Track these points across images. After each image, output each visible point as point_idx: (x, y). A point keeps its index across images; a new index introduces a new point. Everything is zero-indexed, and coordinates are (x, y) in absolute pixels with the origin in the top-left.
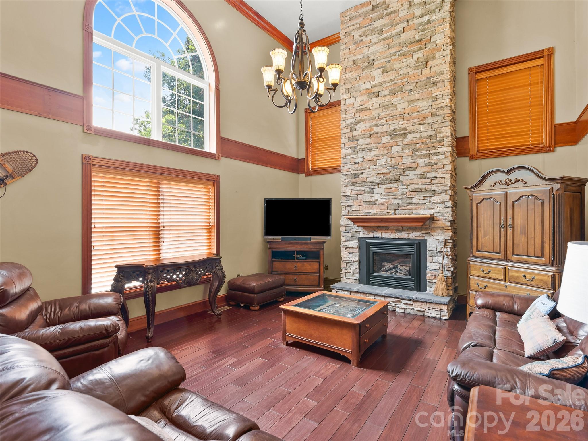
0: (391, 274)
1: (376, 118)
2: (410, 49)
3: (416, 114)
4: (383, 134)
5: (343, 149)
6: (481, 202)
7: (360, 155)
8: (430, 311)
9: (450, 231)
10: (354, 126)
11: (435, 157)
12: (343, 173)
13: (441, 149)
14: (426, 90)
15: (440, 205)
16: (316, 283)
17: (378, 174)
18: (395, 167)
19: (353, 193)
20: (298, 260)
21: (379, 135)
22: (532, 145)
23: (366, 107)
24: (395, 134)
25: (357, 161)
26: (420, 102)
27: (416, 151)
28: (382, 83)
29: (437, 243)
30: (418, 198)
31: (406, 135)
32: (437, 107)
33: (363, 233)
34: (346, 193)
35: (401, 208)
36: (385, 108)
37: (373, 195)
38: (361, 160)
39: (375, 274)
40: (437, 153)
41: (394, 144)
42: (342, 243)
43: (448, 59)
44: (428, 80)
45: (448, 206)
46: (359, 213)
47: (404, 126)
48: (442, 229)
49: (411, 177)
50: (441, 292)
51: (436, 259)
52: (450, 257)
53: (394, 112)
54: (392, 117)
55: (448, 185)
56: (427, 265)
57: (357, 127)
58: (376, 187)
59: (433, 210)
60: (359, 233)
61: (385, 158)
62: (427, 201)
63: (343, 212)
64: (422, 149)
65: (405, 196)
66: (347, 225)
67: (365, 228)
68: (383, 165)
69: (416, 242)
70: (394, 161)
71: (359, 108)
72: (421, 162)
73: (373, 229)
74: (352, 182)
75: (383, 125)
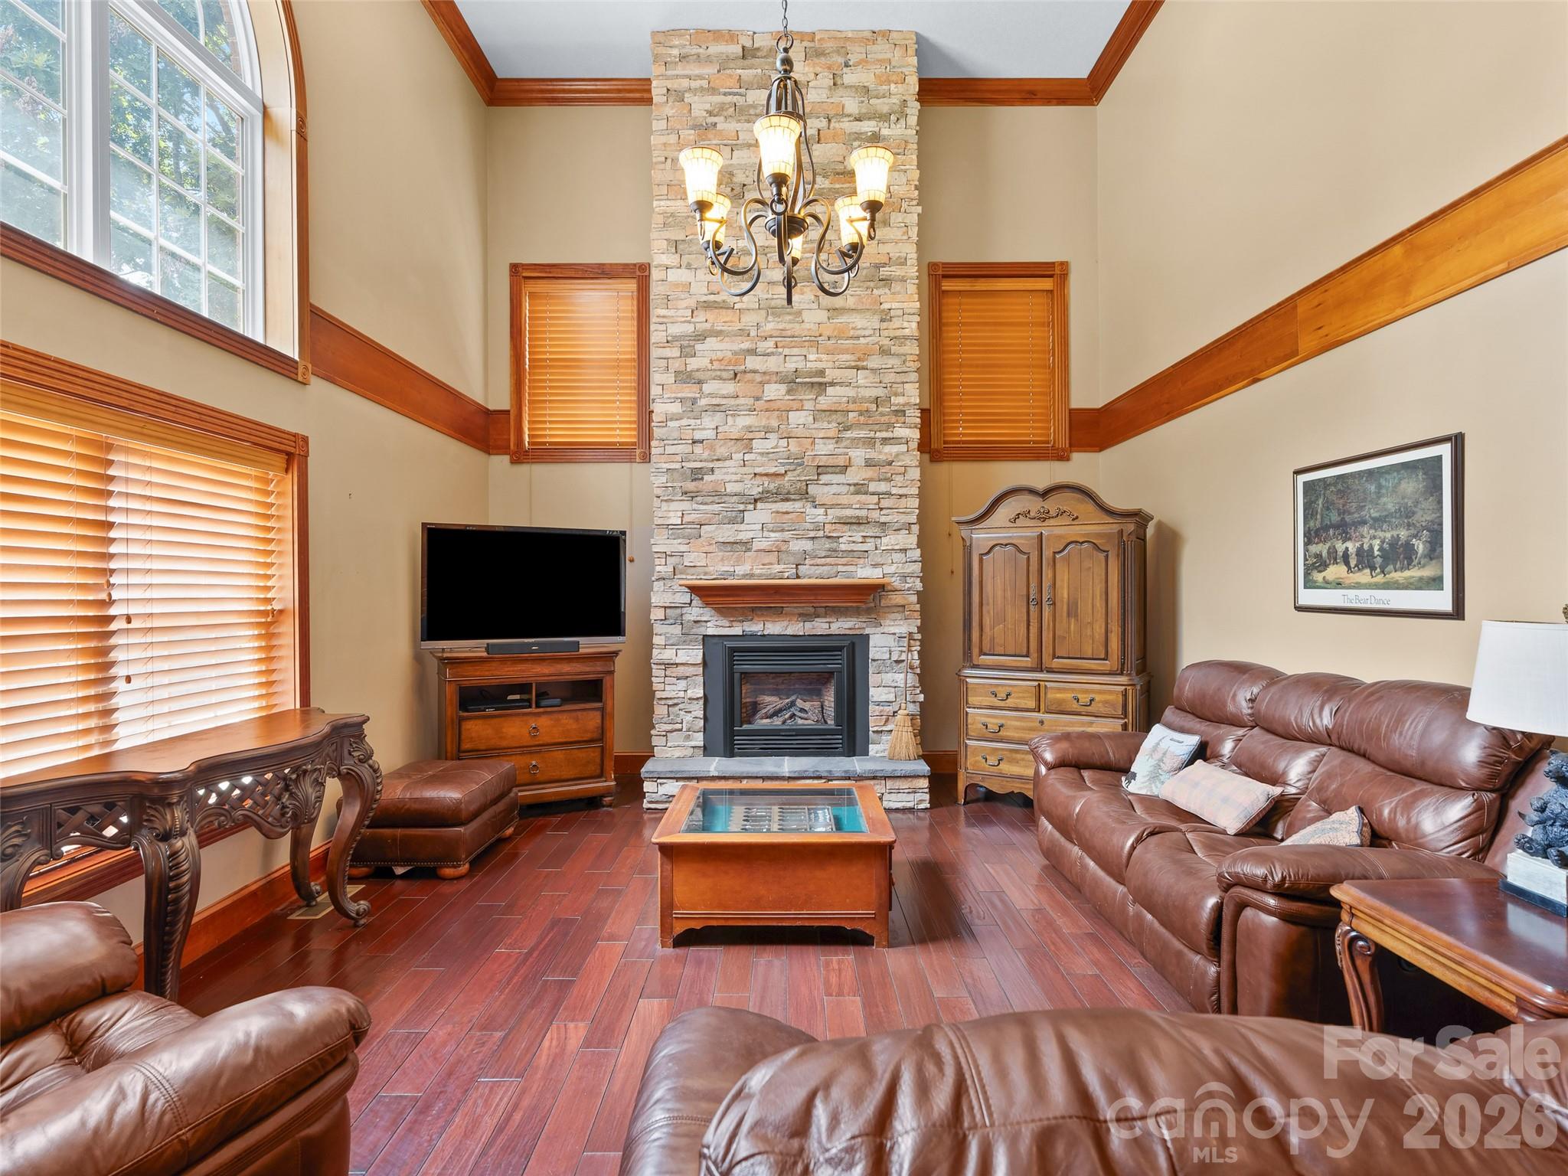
0: (784, 722)
1: (752, 334)
2: (832, 186)
3: (847, 342)
4: (768, 378)
5: (658, 400)
6: (989, 552)
7: (709, 421)
8: (893, 797)
9: (917, 615)
10: (692, 343)
11: (887, 449)
12: (659, 465)
13: (901, 432)
14: (869, 292)
15: (897, 557)
16: (593, 769)
17: (755, 474)
18: (797, 461)
19: (687, 519)
20: (541, 710)
21: (758, 378)
22: (1035, 442)
23: (724, 301)
24: (797, 380)
25: (698, 436)
26: (855, 315)
27: (847, 429)
28: (767, 250)
29: (891, 641)
30: (851, 539)
31: (822, 387)
32: (892, 335)
33: (716, 626)
34: (669, 518)
35: (812, 562)
36: (773, 314)
37: (742, 527)
38: (709, 434)
39: (745, 727)
40: (890, 439)
41: (795, 405)
42: (655, 652)
43: (914, 233)
44: (873, 270)
45: (914, 559)
46: (706, 574)
47: (820, 365)
48: (901, 609)
49: (834, 489)
50: (904, 751)
51: (888, 678)
52: (918, 671)
53: (797, 329)
54: (791, 339)
55: (914, 512)
56: (870, 693)
57: (698, 347)
58: (751, 507)
59: (884, 567)
60: (704, 624)
61: (773, 436)
62: (869, 546)
63: (658, 568)
64: (859, 425)
65: (821, 534)
66: (673, 605)
67: (722, 611)
68: (768, 453)
69: (846, 643)
70: (794, 447)
71: (704, 298)
72: (858, 455)
73: (743, 614)
74: (684, 490)
75: (768, 355)
